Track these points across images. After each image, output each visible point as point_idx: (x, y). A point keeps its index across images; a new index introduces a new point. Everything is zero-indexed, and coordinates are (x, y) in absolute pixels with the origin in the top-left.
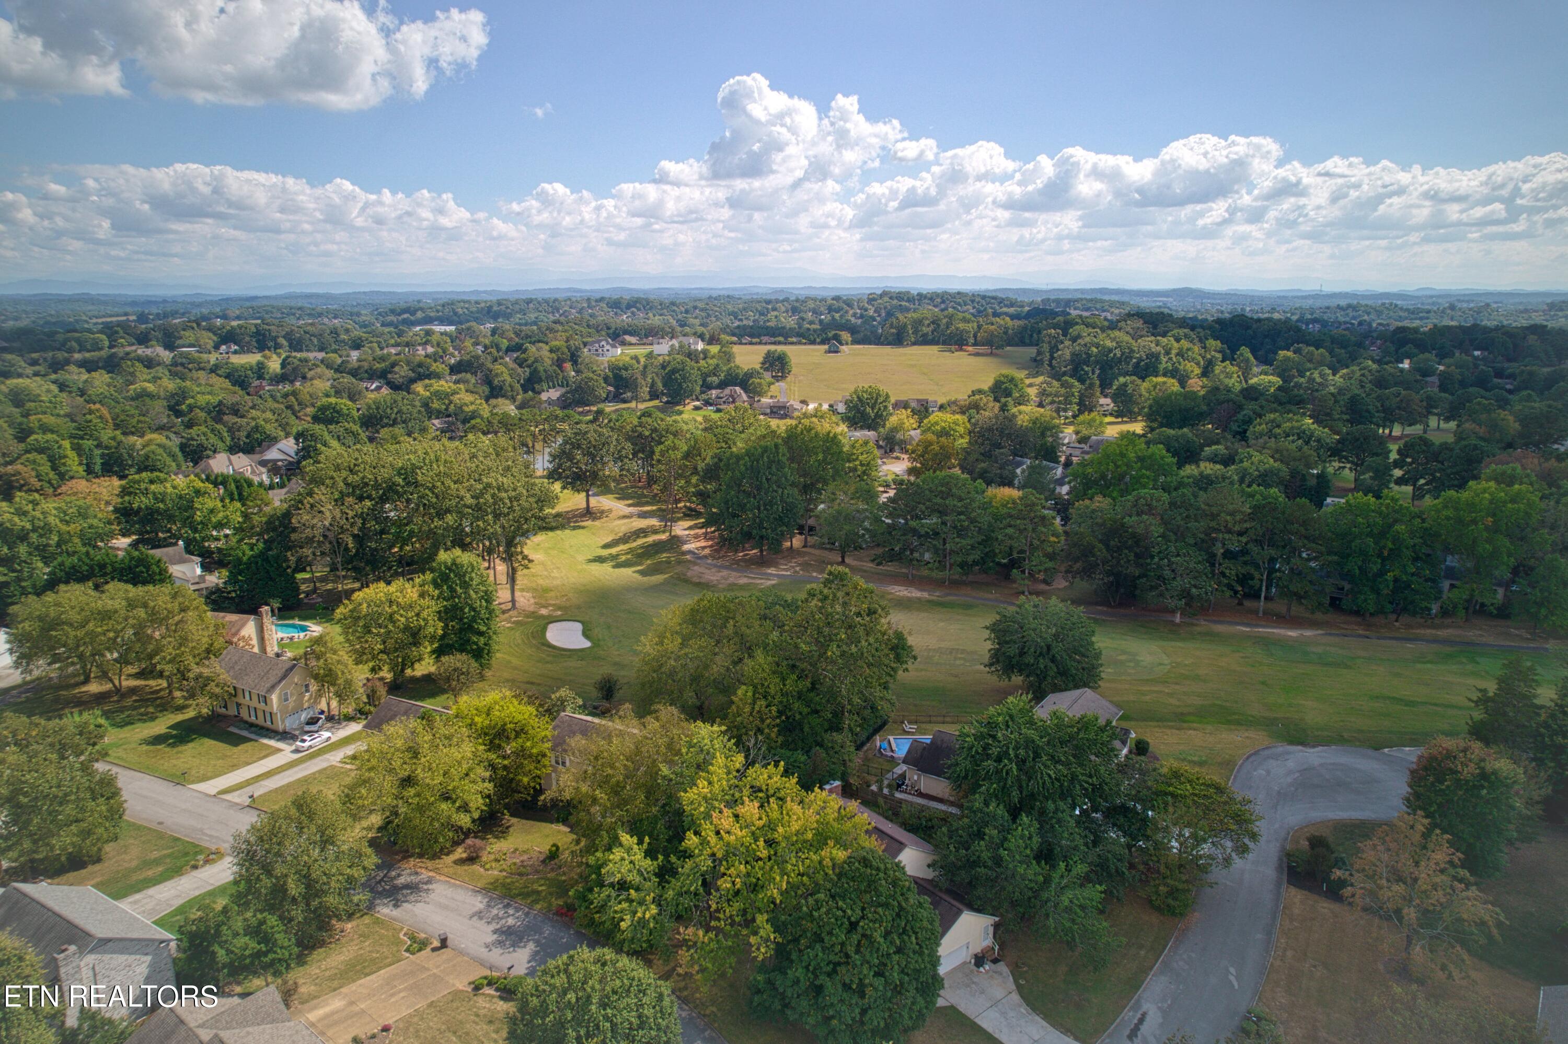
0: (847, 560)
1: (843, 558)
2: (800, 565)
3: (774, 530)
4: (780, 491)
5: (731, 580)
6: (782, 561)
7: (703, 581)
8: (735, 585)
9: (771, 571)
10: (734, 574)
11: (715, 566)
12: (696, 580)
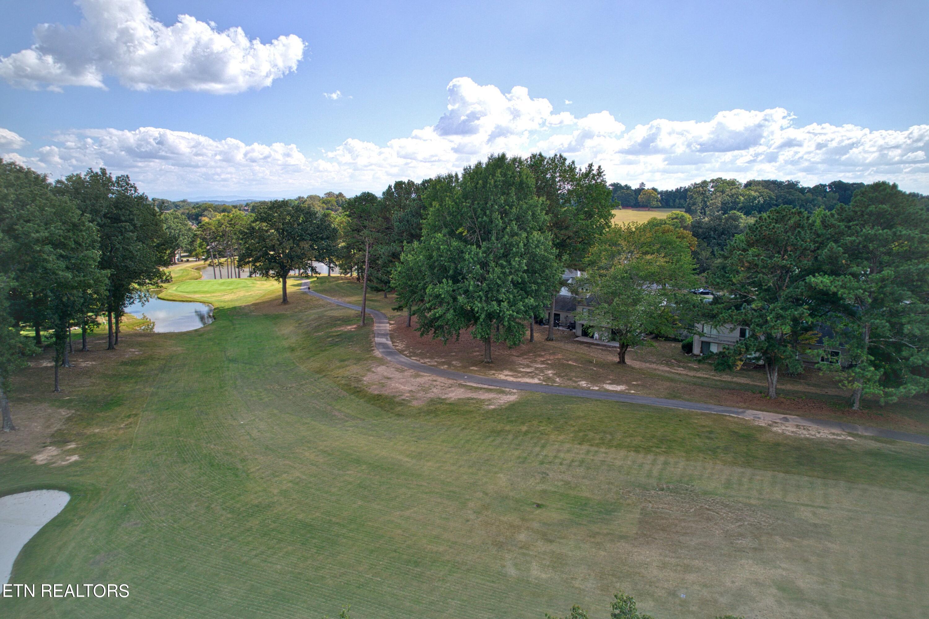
0: (628, 361)
1: (622, 356)
2: (552, 366)
3: (512, 304)
4: (524, 235)
5: (435, 392)
6: (520, 360)
7: (386, 392)
8: (442, 401)
9: (504, 376)
10: (441, 379)
11: (412, 366)
12: (374, 390)
